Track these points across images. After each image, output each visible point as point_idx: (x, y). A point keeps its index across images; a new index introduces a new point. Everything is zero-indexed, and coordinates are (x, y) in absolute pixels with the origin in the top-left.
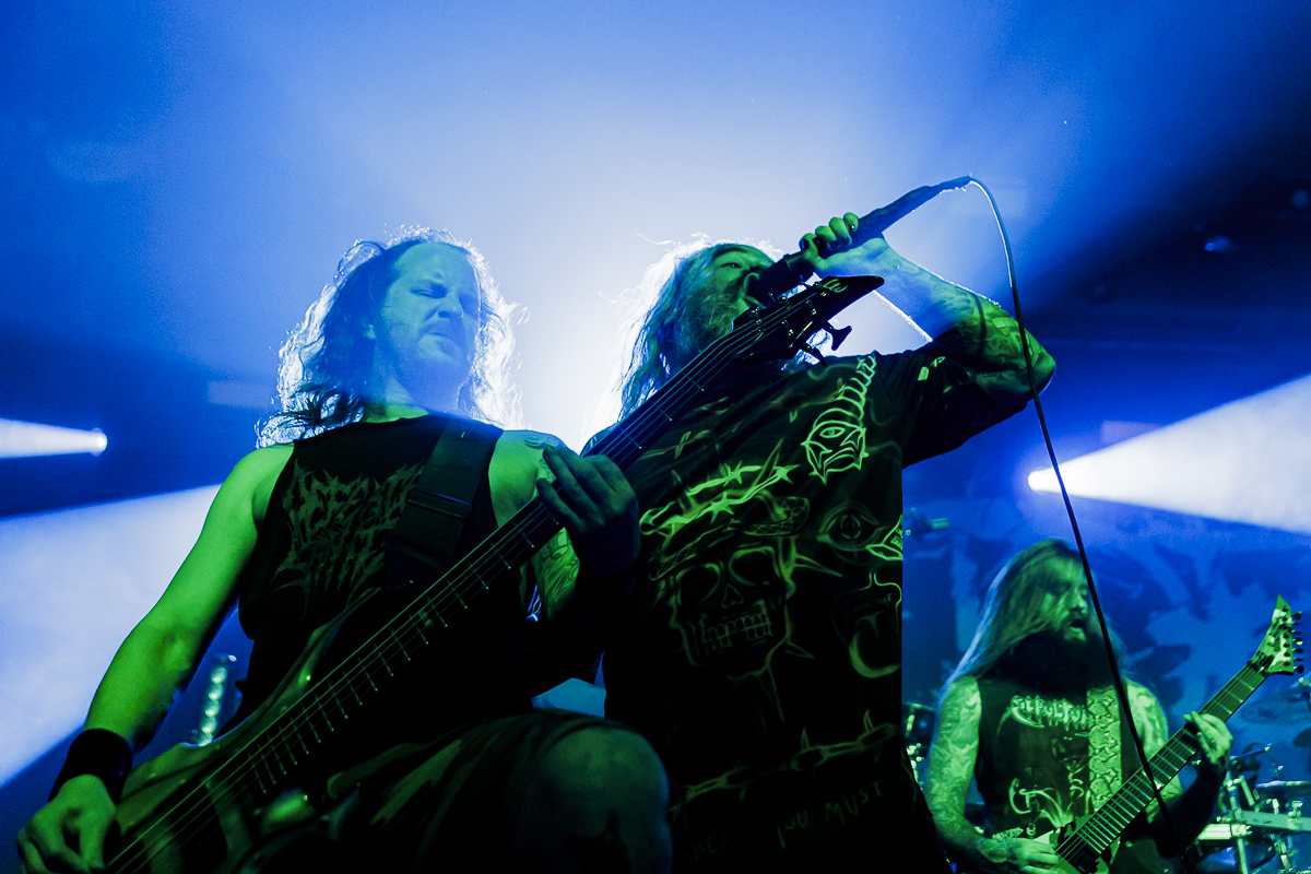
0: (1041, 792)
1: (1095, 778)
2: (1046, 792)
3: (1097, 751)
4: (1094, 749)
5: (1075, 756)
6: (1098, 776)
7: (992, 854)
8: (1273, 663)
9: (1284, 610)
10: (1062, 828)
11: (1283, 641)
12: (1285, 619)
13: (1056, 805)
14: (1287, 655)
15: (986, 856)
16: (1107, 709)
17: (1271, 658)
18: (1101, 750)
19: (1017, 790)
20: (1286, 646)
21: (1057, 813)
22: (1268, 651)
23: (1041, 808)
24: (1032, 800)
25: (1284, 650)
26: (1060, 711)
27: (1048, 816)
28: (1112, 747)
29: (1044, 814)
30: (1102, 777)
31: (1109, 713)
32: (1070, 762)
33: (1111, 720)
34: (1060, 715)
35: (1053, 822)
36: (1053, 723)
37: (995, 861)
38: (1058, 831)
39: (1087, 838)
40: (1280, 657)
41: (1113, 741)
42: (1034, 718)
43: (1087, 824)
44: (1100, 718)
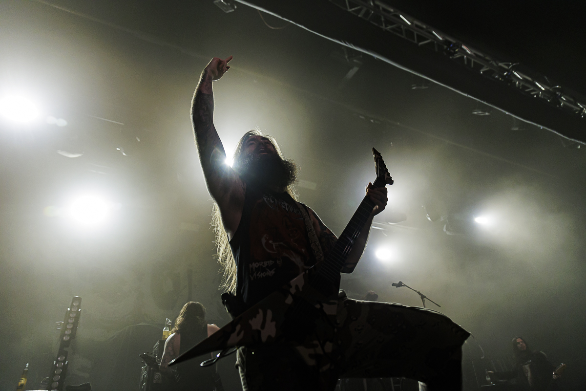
24: (277, 247)
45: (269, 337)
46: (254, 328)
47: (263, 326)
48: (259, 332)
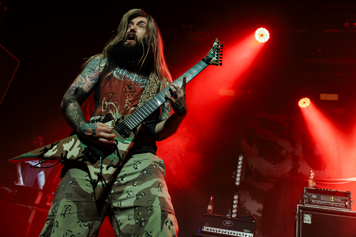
0: (112, 103)
1: (141, 102)
2: (114, 104)
3: (146, 93)
4: (145, 92)
5: (132, 93)
6: (143, 101)
7: (85, 131)
8: (212, 61)
9: (218, 43)
10: (118, 119)
11: (216, 53)
12: (218, 46)
13: (117, 109)
14: (217, 58)
15: (83, 131)
16: (156, 81)
17: (212, 58)
18: (148, 93)
19: (104, 102)
20: (217, 55)
21: (116, 112)
22: (210, 56)
23: (110, 109)
24: (108, 106)
25: (216, 56)
26: (133, 77)
27: (112, 113)
28: (152, 93)
29: (111, 112)
30: (144, 102)
31: (156, 82)
32: (128, 95)
33: (156, 85)
34: (132, 78)
35: (113, 115)
36: (128, 80)
37: (86, 134)
38: (116, 120)
39: (127, 123)
40: (214, 59)
41: (154, 92)
42: (121, 76)
43: (128, 117)
44: (152, 82)
45: (73, 156)
46: (64, 149)
47: (70, 150)
48: (67, 152)
